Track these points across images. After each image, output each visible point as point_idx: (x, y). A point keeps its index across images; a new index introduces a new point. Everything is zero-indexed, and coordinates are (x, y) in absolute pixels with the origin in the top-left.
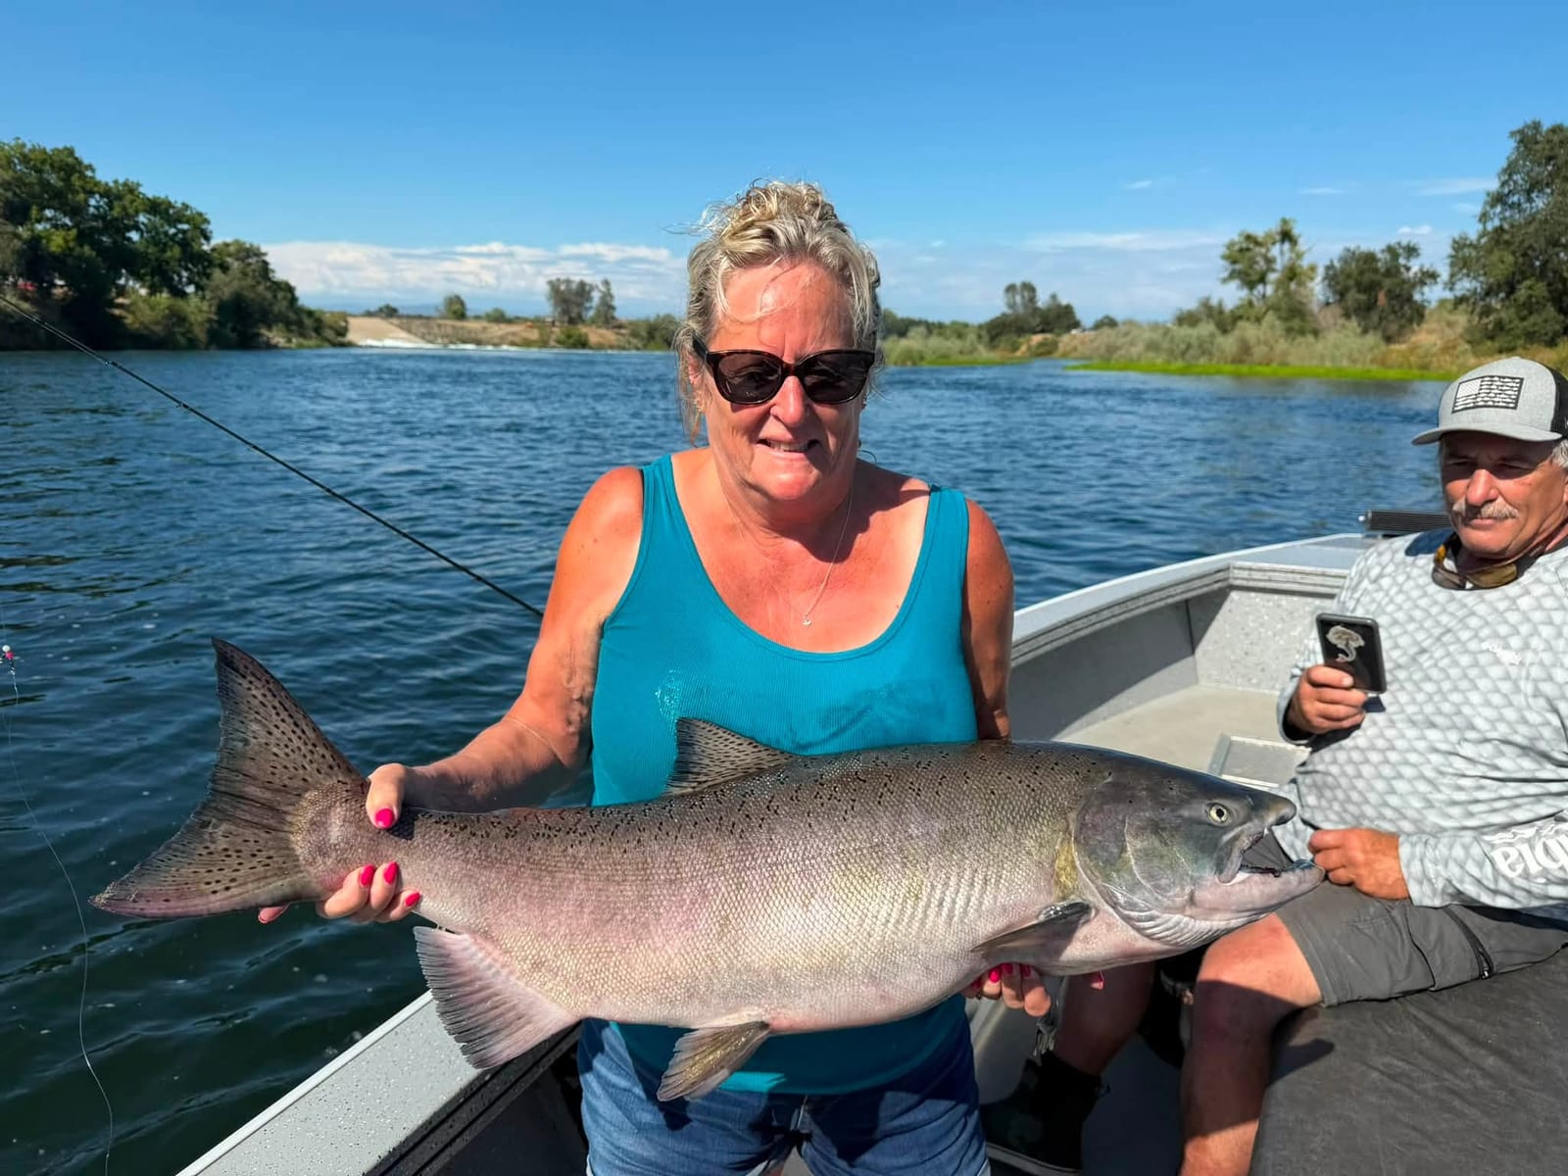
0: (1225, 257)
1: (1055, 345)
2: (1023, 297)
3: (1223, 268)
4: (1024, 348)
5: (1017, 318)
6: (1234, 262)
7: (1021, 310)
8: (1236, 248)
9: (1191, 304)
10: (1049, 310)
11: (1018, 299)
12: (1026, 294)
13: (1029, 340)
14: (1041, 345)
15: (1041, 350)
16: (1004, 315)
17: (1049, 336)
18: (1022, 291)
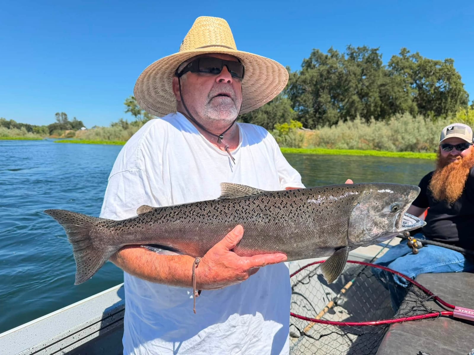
0: (126, 104)
1: (74, 134)
2: (62, 117)
3: (125, 108)
4: (63, 135)
5: (60, 125)
6: (129, 106)
7: (62, 122)
8: (129, 101)
9: (117, 121)
10: (73, 122)
11: (61, 118)
12: (64, 116)
13: (65, 133)
14: (69, 134)
15: (69, 136)
16: (56, 123)
17: (72, 131)
18: (62, 115)
